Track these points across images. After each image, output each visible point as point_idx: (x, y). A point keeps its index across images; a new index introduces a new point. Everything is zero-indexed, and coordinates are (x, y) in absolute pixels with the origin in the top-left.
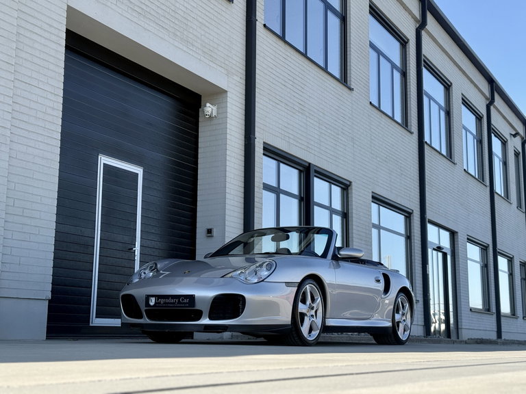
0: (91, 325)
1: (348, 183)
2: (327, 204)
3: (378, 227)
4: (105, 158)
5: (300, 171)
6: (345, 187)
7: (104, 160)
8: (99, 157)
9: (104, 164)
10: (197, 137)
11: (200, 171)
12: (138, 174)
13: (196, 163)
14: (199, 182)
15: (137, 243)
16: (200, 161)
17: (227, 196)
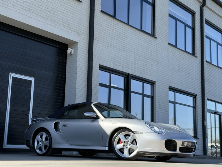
0: (4, 147)
1: (154, 82)
2: (141, 92)
3: (174, 103)
4: (13, 74)
5: (125, 77)
6: (153, 84)
7: (12, 75)
8: (10, 74)
9: (12, 77)
10: (66, 63)
11: (66, 79)
12: (31, 81)
13: (65, 75)
14: (66, 84)
15: (30, 111)
16: (67, 74)
17: (77, 90)
